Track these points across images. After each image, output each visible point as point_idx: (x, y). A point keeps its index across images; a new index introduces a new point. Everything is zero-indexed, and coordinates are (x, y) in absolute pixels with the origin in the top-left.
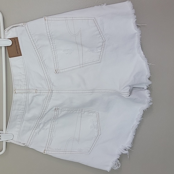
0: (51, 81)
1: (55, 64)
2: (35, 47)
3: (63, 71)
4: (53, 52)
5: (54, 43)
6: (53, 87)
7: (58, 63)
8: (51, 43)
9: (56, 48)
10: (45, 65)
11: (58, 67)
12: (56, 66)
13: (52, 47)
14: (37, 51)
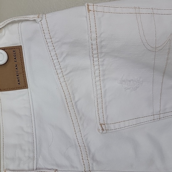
0: (89, 149)
1: (100, 111)
2: (59, 71)
3: (117, 126)
4: (98, 83)
5: (103, 65)
6: (94, 164)
7: (106, 107)
8: (96, 63)
9: (104, 75)
10: (78, 111)
11: (107, 118)
12: (101, 115)
13: (97, 72)
14: (62, 80)
